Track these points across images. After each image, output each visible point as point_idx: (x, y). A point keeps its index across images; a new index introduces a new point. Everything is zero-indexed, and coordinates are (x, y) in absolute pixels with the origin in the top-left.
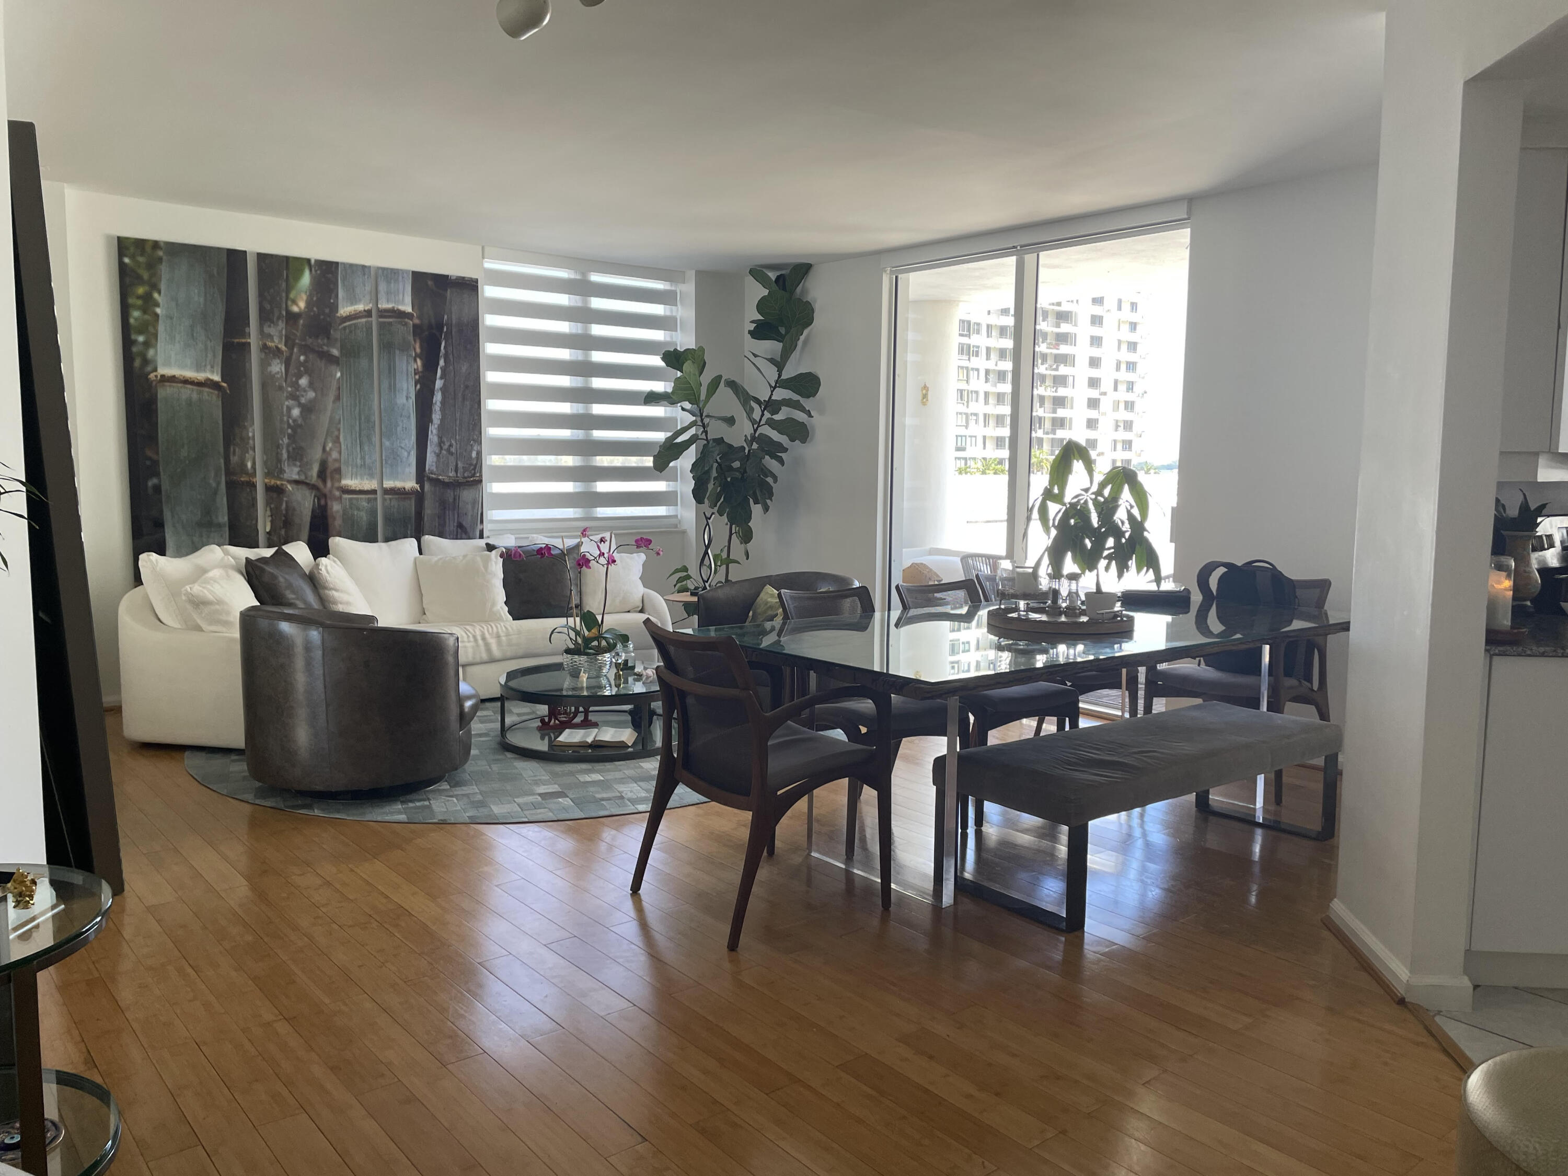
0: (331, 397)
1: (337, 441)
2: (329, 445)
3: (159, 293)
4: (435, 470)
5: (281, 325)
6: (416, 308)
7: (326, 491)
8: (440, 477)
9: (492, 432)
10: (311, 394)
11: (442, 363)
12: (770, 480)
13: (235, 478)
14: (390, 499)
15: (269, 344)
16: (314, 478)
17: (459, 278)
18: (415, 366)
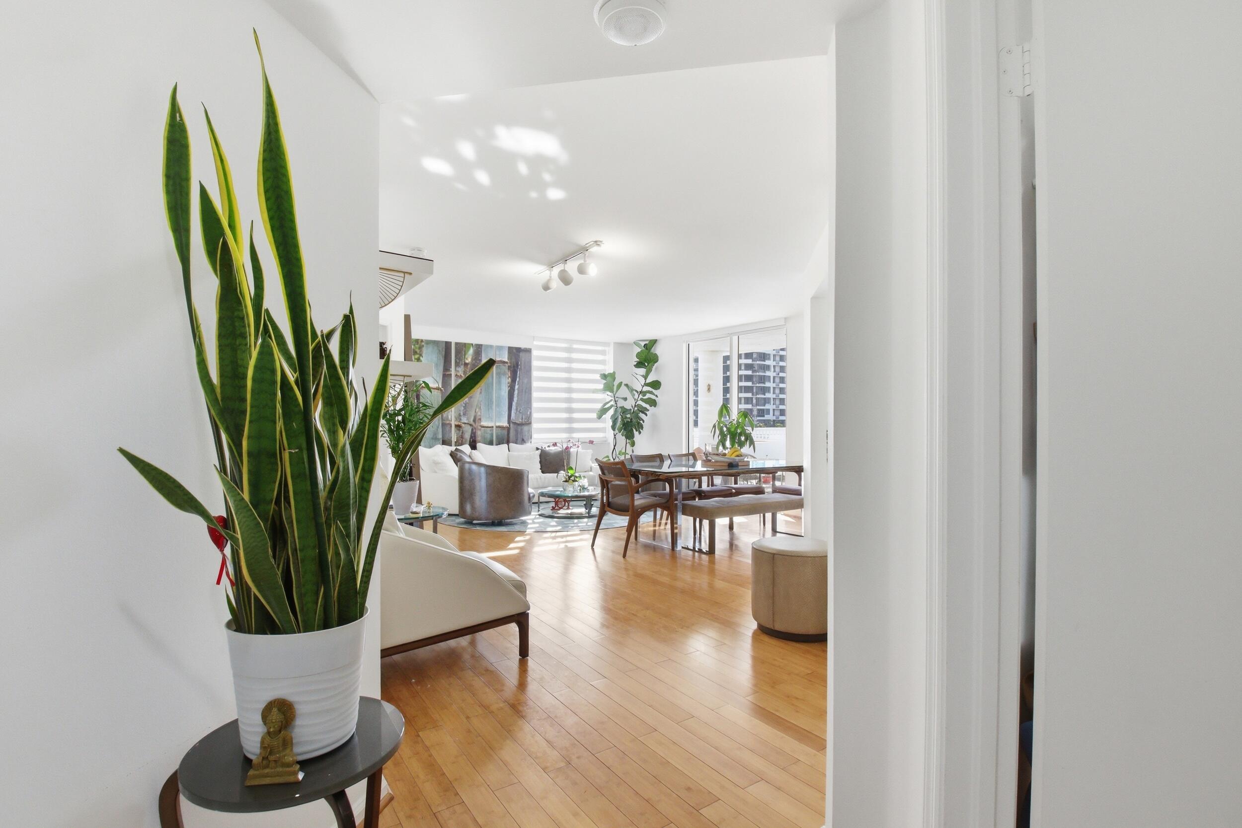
0: (478, 393)
1: (480, 409)
2: (477, 410)
3: (422, 357)
4: (514, 419)
5: (462, 367)
6: (509, 359)
7: (476, 427)
8: (516, 422)
9: (535, 405)
11: (518, 379)
12: (641, 422)
13: (444, 422)
14: (498, 430)
15: (458, 374)
16: (471, 422)
17: (524, 348)
18: (508, 381)
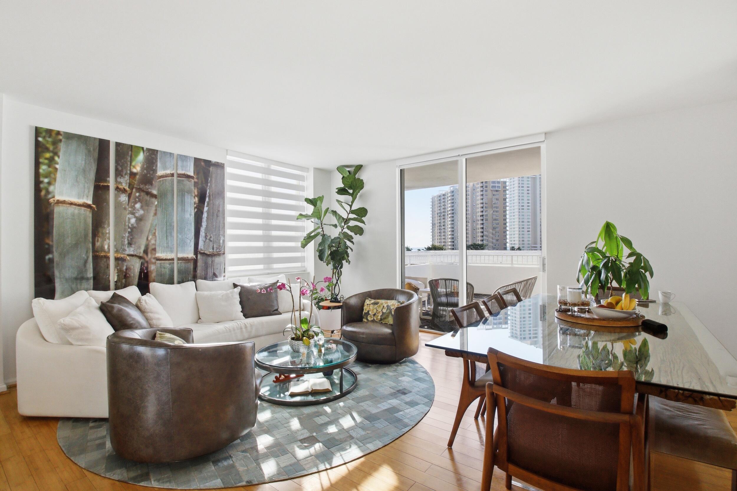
0: (153, 214)
1: (155, 235)
2: (150, 237)
3: (59, 157)
4: (203, 248)
5: (127, 177)
6: (195, 174)
7: (148, 260)
8: (205, 252)
9: (229, 231)
10: (141, 212)
11: (207, 199)
13: (97, 254)
14: (181, 263)
15: (120, 187)
16: (141, 254)
17: (216, 162)
18: (195, 201)
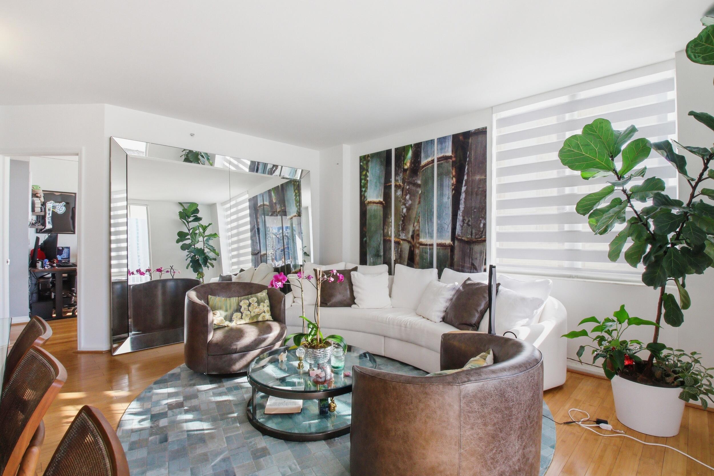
0: (417, 202)
1: (418, 222)
2: (416, 224)
3: (368, 172)
5: (402, 175)
6: (454, 152)
7: (413, 244)
10: (410, 202)
11: (465, 178)
13: (386, 238)
14: (440, 249)
15: (398, 184)
16: (410, 239)
17: (476, 130)
18: (452, 182)
